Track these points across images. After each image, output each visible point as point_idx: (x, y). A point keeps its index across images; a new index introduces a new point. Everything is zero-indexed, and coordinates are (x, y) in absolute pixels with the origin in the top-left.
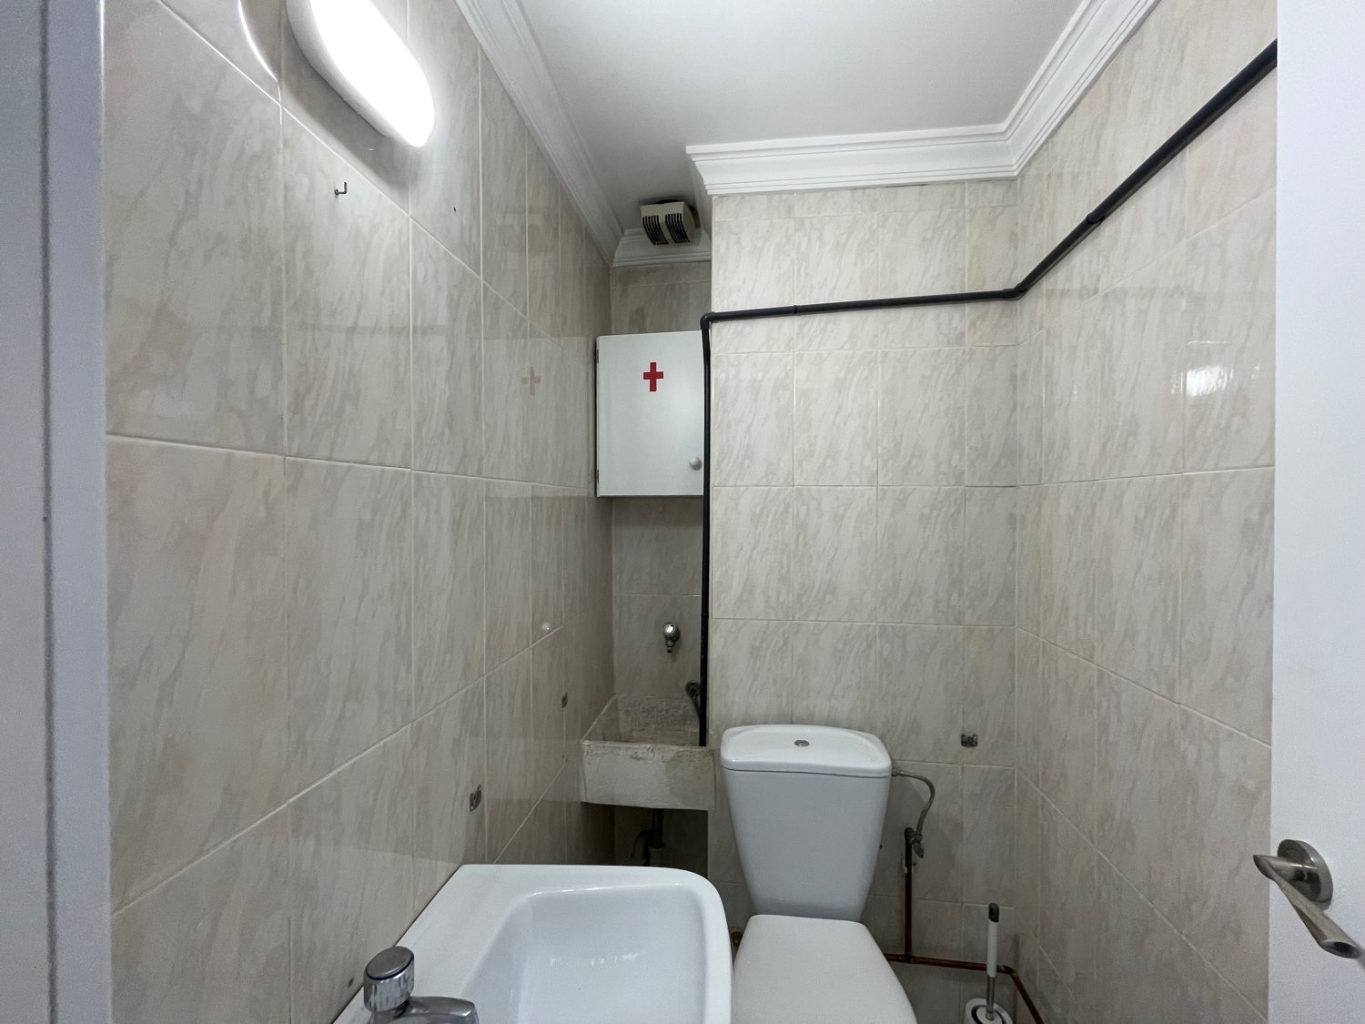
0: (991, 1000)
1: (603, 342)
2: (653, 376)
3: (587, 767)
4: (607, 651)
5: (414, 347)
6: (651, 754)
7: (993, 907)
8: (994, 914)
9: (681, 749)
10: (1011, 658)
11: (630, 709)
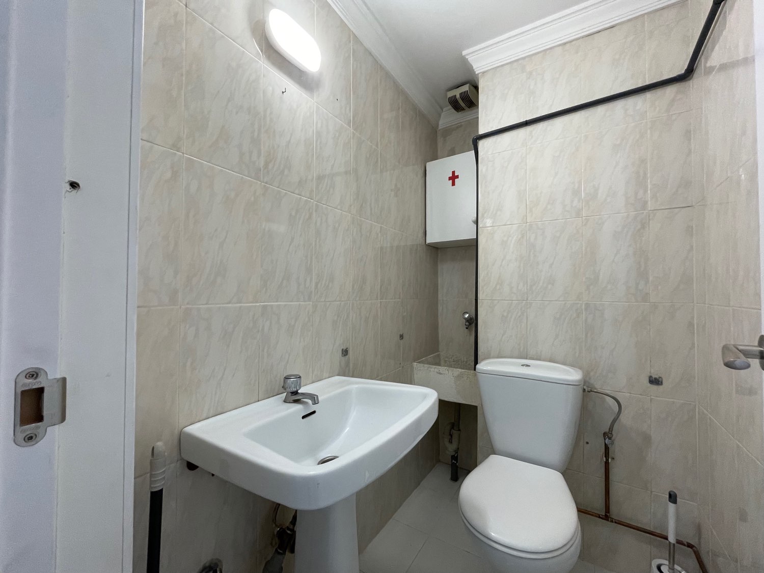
0: (672, 561)
1: (430, 165)
2: (454, 178)
3: (415, 376)
4: (434, 328)
5: (316, 153)
6: (447, 372)
7: (672, 493)
8: (673, 498)
9: (463, 371)
10: (691, 324)
11: (447, 359)
